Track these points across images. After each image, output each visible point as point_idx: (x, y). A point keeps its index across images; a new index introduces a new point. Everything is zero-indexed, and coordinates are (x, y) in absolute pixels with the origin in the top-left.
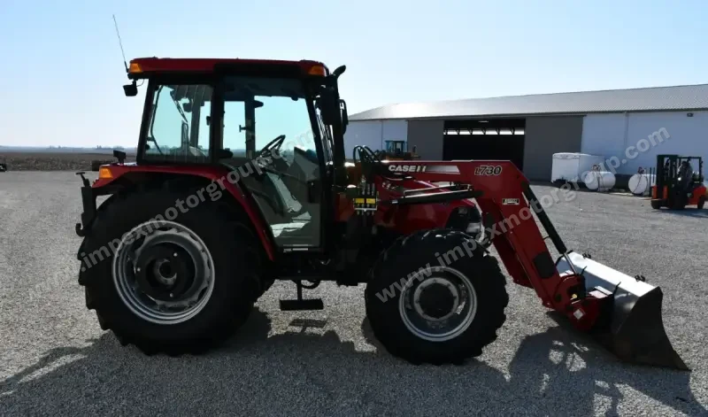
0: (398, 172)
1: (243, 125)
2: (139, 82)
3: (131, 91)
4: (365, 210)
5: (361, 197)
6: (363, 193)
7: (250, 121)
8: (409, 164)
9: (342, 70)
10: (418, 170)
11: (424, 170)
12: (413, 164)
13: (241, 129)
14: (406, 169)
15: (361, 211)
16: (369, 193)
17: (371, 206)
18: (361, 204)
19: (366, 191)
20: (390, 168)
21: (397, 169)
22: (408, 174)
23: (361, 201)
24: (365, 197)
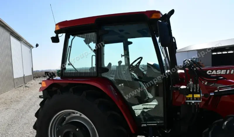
0: (214, 75)
1: (123, 54)
2: (59, 35)
3: (55, 40)
4: (193, 102)
5: (190, 93)
6: (191, 90)
7: (126, 52)
8: (221, 69)
9: (172, 12)
10: (228, 73)
11: (232, 72)
12: (224, 69)
13: (122, 56)
14: (219, 72)
15: (190, 103)
16: (195, 90)
17: (197, 99)
18: (190, 98)
19: (193, 89)
20: (208, 72)
21: (213, 73)
22: (221, 75)
23: (190, 96)
24: (193, 93)
